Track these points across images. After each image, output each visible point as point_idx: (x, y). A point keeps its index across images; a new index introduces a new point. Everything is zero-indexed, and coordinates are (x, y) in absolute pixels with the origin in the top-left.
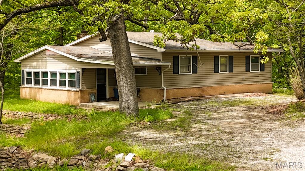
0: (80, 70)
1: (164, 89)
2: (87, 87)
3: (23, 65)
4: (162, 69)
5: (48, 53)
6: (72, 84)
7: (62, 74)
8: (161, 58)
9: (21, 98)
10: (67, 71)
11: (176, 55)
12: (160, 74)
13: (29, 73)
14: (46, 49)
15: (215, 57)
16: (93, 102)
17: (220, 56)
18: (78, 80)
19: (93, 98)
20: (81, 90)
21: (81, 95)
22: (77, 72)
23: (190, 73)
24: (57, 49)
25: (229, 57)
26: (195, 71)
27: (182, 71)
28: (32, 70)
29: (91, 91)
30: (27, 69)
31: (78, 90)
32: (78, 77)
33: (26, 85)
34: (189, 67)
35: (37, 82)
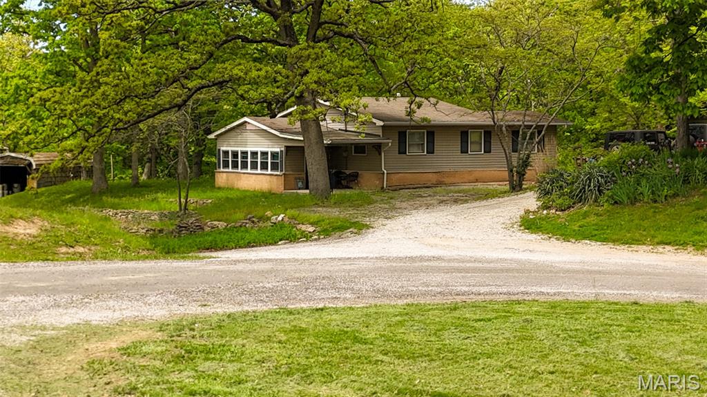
0: (283, 149)
1: (384, 173)
2: (292, 171)
3: (219, 142)
4: (382, 147)
5: (248, 127)
6: (274, 167)
7: (264, 154)
8: (381, 134)
9: (217, 186)
10: (269, 150)
11: (403, 130)
12: (380, 154)
13: (226, 153)
14: (246, 122)
15: (462, 132)
16: (299, 189)
17: (470, 131)
18: (281, 161)
19: (300, 184)
20: (284, 174)
21: (285, 180)
22: (281, 151)
23: (424, 152)
24: (259, 122)
25: (485, 132)
26: (431, 151)
27: (413, 151)
28: (230, 149)
29: (297, 176)
30: (223, 148)
31: (281, 173)
32: (282, 157)
33: (222, 170)
34: (423, 144)
35: (235, 165)
